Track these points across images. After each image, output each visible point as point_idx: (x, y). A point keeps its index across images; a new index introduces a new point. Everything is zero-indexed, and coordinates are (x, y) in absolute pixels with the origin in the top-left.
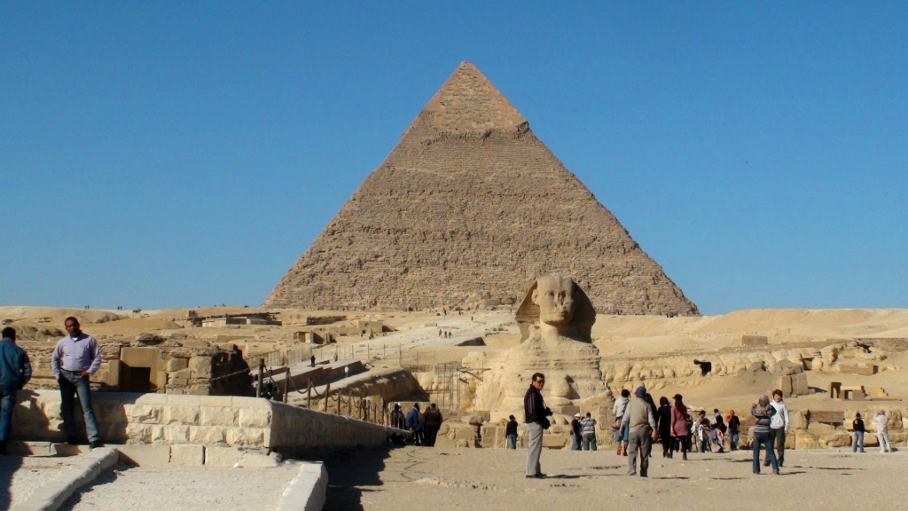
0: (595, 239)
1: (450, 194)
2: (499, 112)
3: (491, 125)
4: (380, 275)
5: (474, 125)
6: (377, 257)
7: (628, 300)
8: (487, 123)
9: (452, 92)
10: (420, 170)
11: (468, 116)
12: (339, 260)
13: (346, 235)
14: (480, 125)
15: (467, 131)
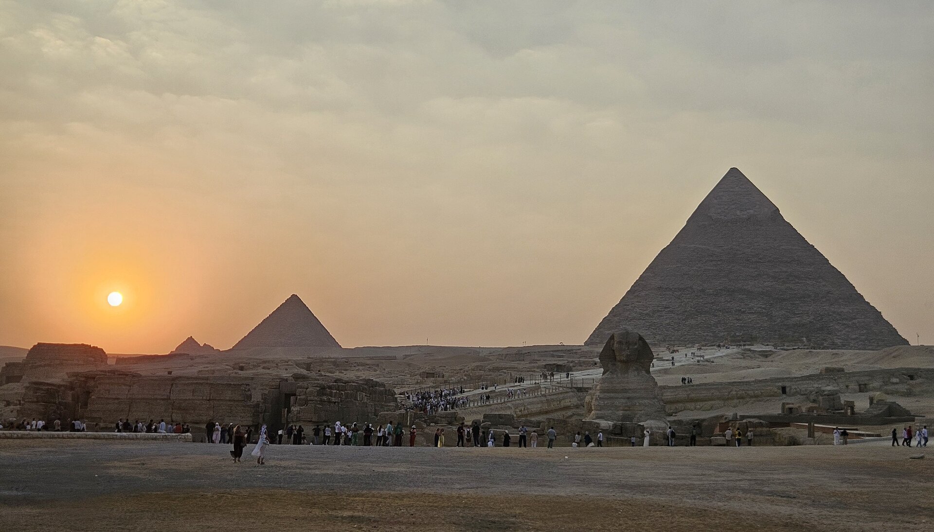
0: (828, 293)
1: (719, 263)
2: (758, 203)
3: (752, 211)
4: (668, 322)
5: (738, 213)
6: (666, 308)
7: (854, 337)
8: (748, 211)
9: (722, 190)
10: (697, 246)
11: (733, 207)
12: (638, 311)
13: (643, 294)
14: (743, 212)
15: (733, 217)
